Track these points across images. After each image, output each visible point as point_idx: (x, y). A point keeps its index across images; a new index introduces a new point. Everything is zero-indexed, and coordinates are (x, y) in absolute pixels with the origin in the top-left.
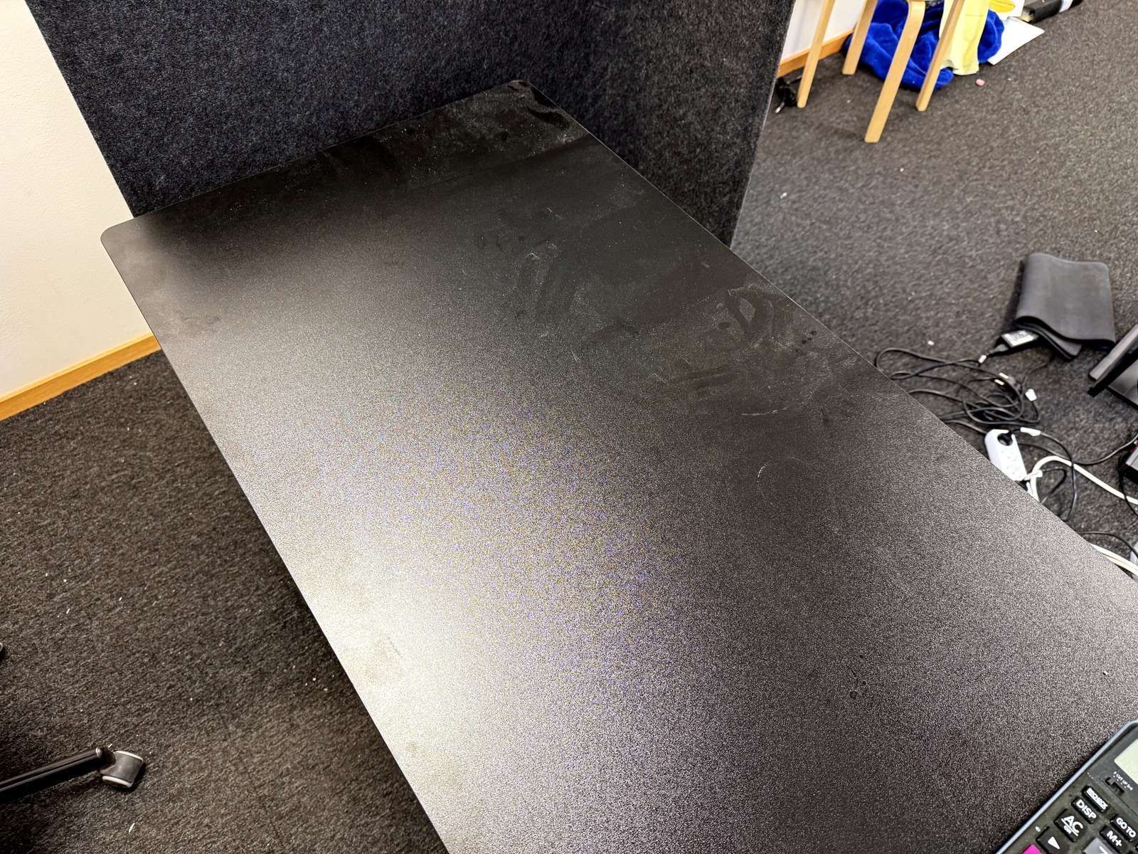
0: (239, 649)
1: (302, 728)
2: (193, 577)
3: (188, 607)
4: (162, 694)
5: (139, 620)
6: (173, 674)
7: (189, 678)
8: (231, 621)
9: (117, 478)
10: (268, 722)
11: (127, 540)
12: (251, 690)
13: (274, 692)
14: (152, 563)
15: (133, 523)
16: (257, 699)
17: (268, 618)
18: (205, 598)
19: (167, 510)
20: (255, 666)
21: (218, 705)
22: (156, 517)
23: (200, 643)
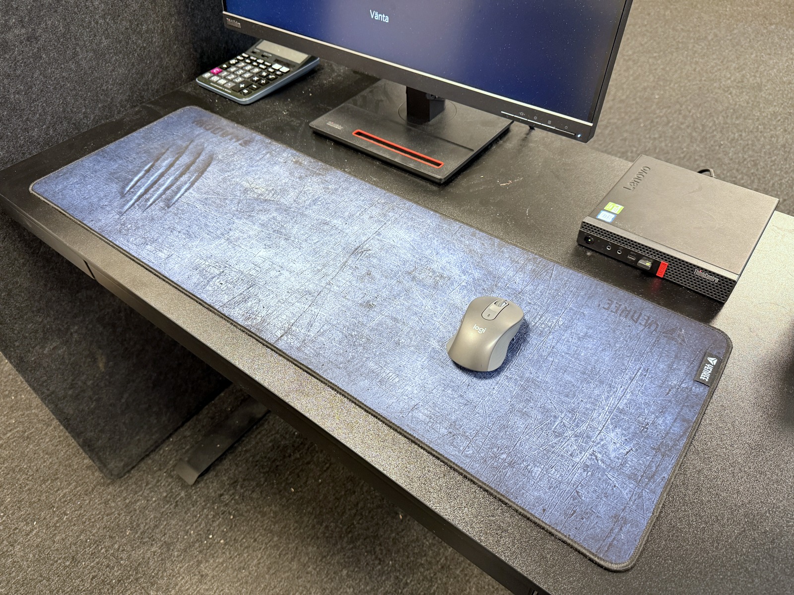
0: (143, 533)
1: (211, 575)
2: (93, 490)
3: (94, 513)
4: (87, 585)
5: (55, 534)
6: (93, 567)
7: (108, 566)
8: (132, 513)
9: (12, 435)
10: (182, 579)
11: (31, 478)
12: (162, 560)
13: (181, 555)
14: (55, 490)
15: (32, 465)
16: (168, 565)
17: (161, 502)
18: (106, 503)
19: (60, 447)
20: (161, 541)
21: (137, 580)
22: (51, 455)
23: (111, 537)
